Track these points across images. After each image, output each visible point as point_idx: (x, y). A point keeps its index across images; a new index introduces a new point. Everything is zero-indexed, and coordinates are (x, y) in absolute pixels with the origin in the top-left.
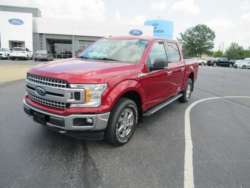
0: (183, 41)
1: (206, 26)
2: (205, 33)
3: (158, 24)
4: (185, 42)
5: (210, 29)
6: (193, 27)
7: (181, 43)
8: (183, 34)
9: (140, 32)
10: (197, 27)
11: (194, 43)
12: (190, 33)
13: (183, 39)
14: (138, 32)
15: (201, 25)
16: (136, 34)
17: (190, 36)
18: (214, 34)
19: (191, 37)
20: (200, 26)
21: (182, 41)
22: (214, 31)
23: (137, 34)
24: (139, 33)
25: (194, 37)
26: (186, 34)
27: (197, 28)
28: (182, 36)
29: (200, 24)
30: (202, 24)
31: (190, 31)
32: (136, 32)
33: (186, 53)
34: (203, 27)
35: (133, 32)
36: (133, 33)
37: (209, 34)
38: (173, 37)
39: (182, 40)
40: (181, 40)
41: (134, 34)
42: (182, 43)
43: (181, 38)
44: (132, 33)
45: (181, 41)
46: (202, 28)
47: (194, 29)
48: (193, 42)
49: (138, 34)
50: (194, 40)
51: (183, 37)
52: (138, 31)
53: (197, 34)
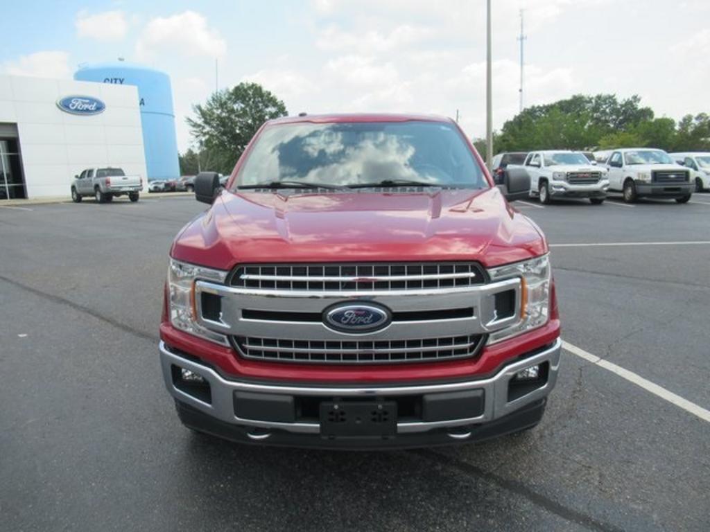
0: (207, 129)
1: (260, 88)
2: (260, 105)
3: (123, 80)
4: (213, 130)
5: (271, 96)
6: (227, 89)
7: (202, 132)
8: (204, 108)
9: (95, 104)
10: (237, 89)
11: (239, 134)
12: (222, 105)
13: (206, 122)
14: (89, 104)
15: (247, 84)
16: (83, 110)
17: (224, 114)
18: (284, 108)
19: (228, 118)
20: (246, 87)
21: (204, 128)
22: (282, 101)
23: (87, 110)
24: (93, 107)
25: (233, 116)
26: (212, 109)
27: (240, 93)
28: (203, 114)
29: (244, 82)
30: (250, 83)
31: (221, 101)
32: (83, 103)
33: (213, 162)
34: (252, 90)
35: (73, 102)
36: (73, 106)
37: (272, 110)
38: (173, 116)
39: (203, 124)
40: (199, 126)
41: (77, 110)
42: (205, 134)
43: (200, 121)
44: (67, 107)
45: (201, 128)
46: (251, 93)
47: (232, 94)
48: (235, 130)
49: (92, 111)
50: (236, 126)
51: (205, 119)
52: (87, 101)
53: (242, 109)
